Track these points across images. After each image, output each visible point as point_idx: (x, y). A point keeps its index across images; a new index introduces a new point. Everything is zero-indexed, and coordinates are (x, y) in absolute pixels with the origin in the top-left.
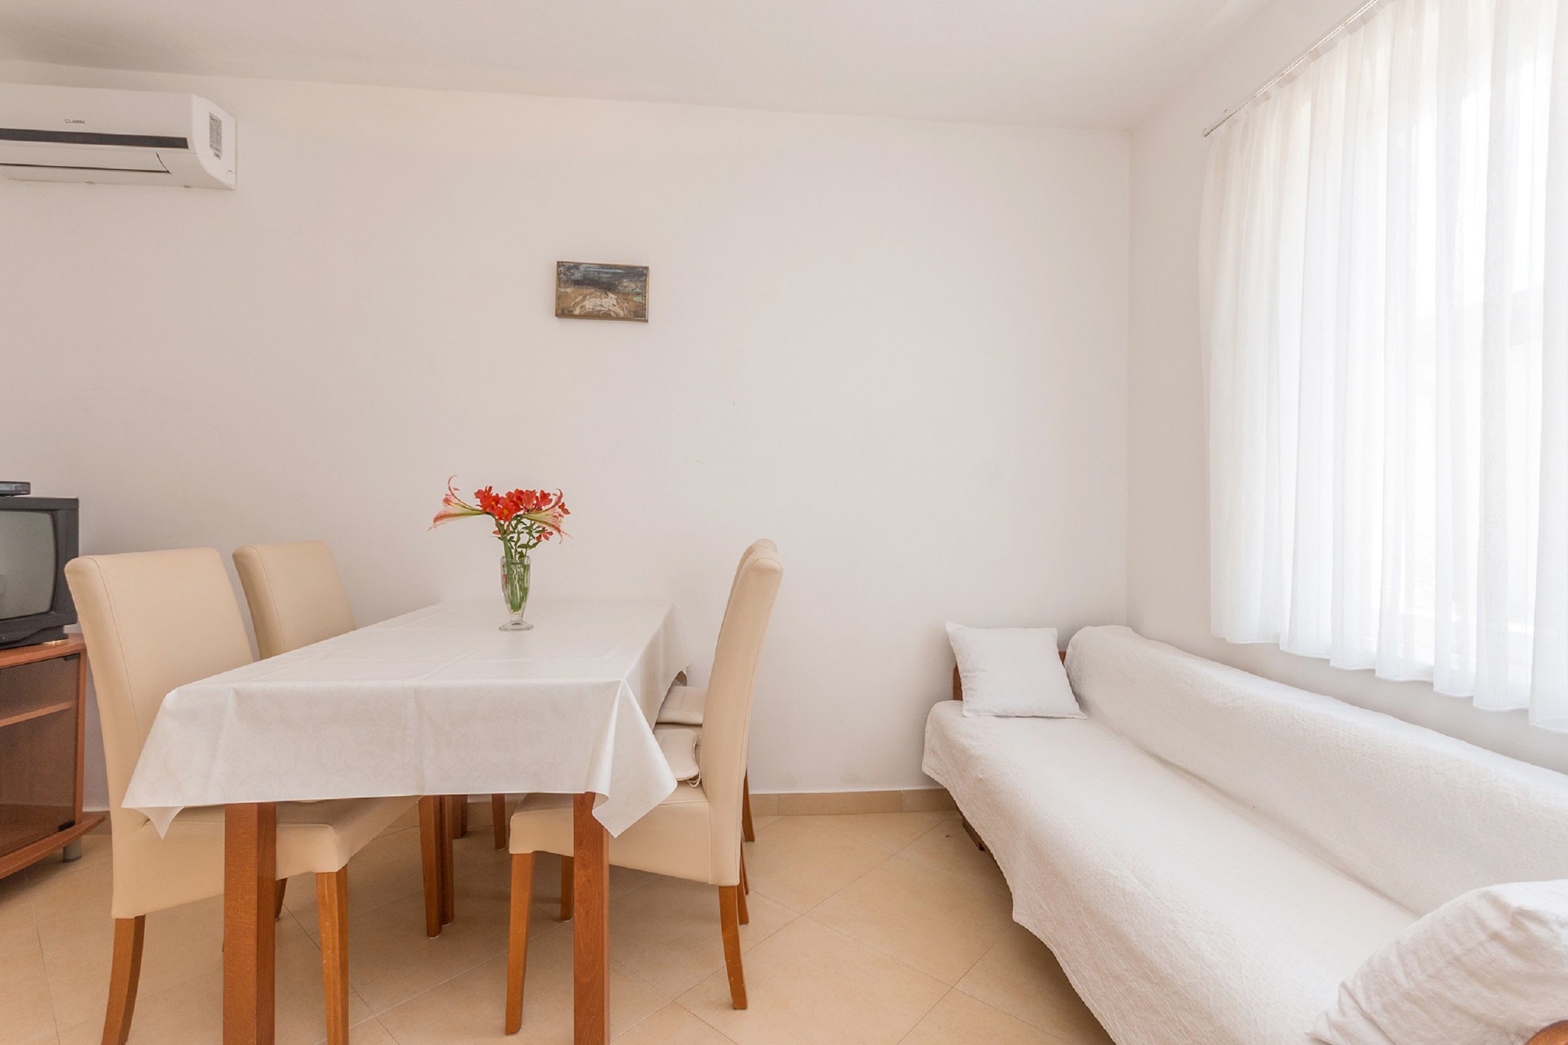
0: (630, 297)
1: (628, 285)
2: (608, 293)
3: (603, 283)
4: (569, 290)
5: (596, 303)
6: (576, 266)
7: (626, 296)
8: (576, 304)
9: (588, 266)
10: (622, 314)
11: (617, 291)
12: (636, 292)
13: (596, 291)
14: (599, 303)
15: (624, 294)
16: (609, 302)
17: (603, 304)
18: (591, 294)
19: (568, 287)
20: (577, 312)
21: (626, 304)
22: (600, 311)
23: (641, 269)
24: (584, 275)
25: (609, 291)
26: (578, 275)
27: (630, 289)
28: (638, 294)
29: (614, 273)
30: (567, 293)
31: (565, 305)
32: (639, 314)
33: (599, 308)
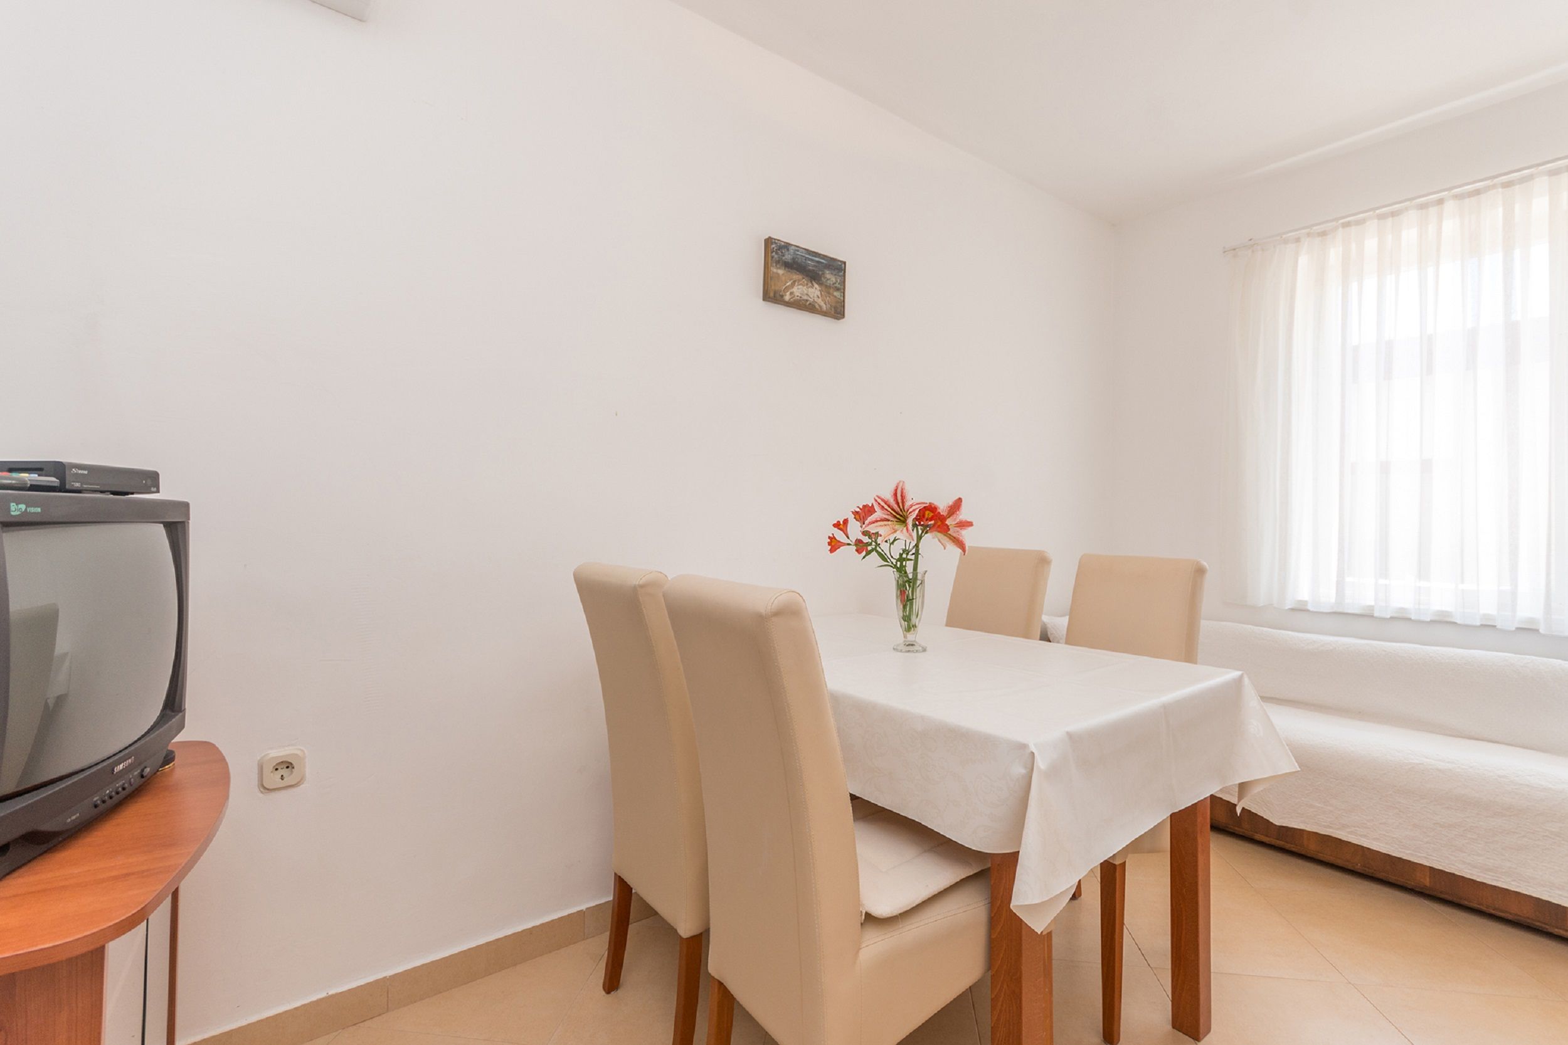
0: (831, 291)
1: (830, 277)
2: (814, 282)
3: (810, 271)
4: (781, 272)
5: (803, 292)
6: (787, 246)
7: (827, 288)
8: (787, 288)
9: (797, 248)
10: (824, 307)
11: (821, 282)
12: (836, 287)
13: (803, 278)
14: (806, 292)
15: (826, 286)
16: (813, 292)
17: (809, 294)
18: (799, 280)
19: (780, 268)
20: (787, 298)
21: (828, 298)
22: (807, 301)
23: (840, 263)
24: (793, 259)
25: (814, 280)
26: (788, 257)
27: (832, 283)
28: (838, 289)
29: (818, 262)
30: (778, 274)
31: (777, 288)
32: (837, 312)
33: (805, 297)
